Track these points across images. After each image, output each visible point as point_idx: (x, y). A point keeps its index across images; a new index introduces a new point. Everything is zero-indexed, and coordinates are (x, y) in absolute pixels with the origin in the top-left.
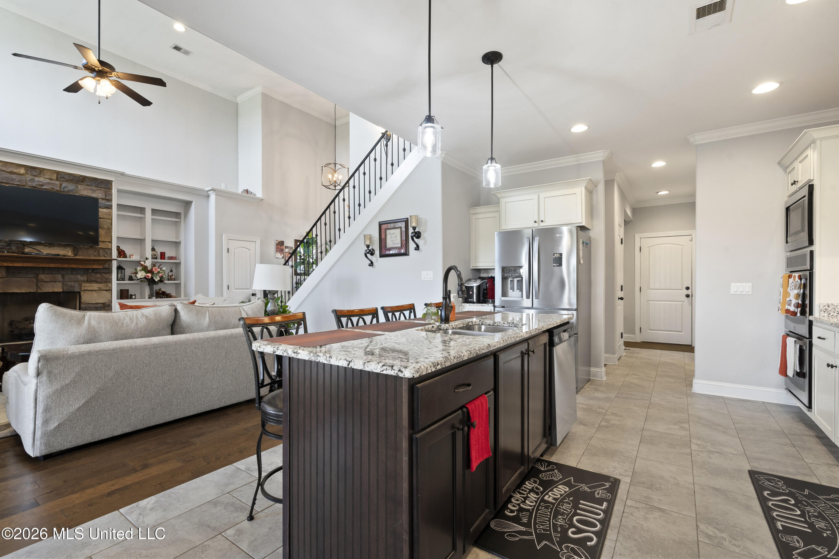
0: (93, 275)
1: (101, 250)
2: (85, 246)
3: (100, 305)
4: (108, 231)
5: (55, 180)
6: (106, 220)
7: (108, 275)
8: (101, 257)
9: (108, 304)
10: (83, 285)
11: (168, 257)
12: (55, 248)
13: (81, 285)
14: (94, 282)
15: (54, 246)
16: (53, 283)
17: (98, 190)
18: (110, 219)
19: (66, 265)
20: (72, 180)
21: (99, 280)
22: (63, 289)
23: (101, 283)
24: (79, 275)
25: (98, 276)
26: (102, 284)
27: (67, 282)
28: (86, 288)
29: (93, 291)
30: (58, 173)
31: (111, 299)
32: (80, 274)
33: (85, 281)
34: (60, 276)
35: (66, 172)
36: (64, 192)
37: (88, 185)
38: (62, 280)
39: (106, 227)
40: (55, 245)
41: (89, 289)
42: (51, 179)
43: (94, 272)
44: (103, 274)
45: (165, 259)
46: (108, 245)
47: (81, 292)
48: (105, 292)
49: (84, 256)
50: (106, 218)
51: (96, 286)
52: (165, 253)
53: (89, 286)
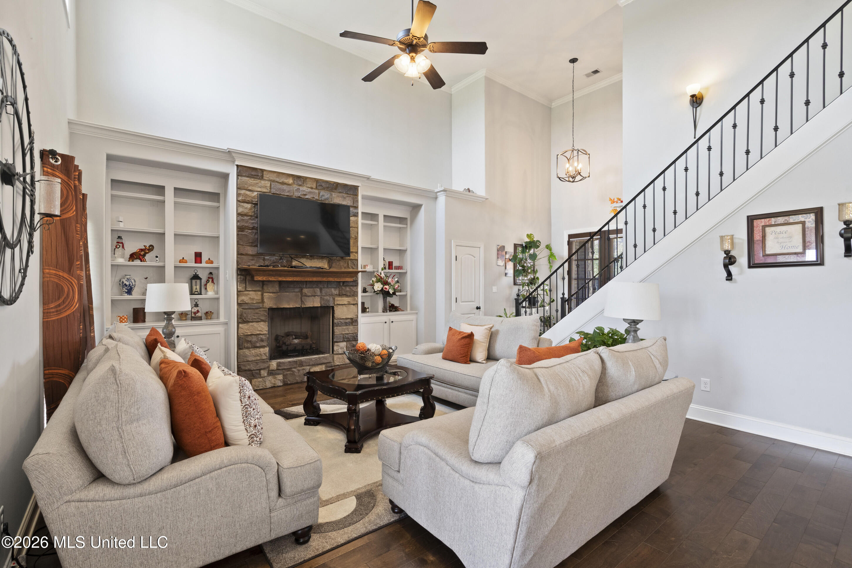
0: (344, 288)
1: (349, 262)
2: (337, 257)
3: (349, 320)
4: (355, 241)
5: (315, 189)
6: (354, 228)
7: (355, 288)
8: (350, 268)
9: (355, 319)
10: (336, 299)
11: (395, 267)
12: (315, 260)
13: (334, 299)
14: (345, 296)
15: (314, 259)
16: (313, 297)
17: (347, 197)
18: (356, 228)
19: (325, 278)
20: (328, 188)
21: (349, 294)
22: (321, 304)
23: (350, 296)
24: (333, 289)
25: (348, 289)
26: (350, 298)
27: (324, 296)
28: (338, 303)
29: (344, 306)
30: (317, 181)
31: (357, 314)
32: (334, 288)
33: (337, 295)
34: (318, 290)
35: (323, 180)
36: (321, 200)
37: (340, 192)
38: (320, 294)
39: (354, 237)
40: (315, 257)
41: (341, 303)
42: (312, 188)
43: (344, 285)
44: (352, 288)
45: (392, 269)
46: (355, 256)
47: (335, 307)
48: (352, 306)
49: (337, 268)
50: (354, 226)
51: (345, 300)
52: (392, 262)
53: (341, 300)
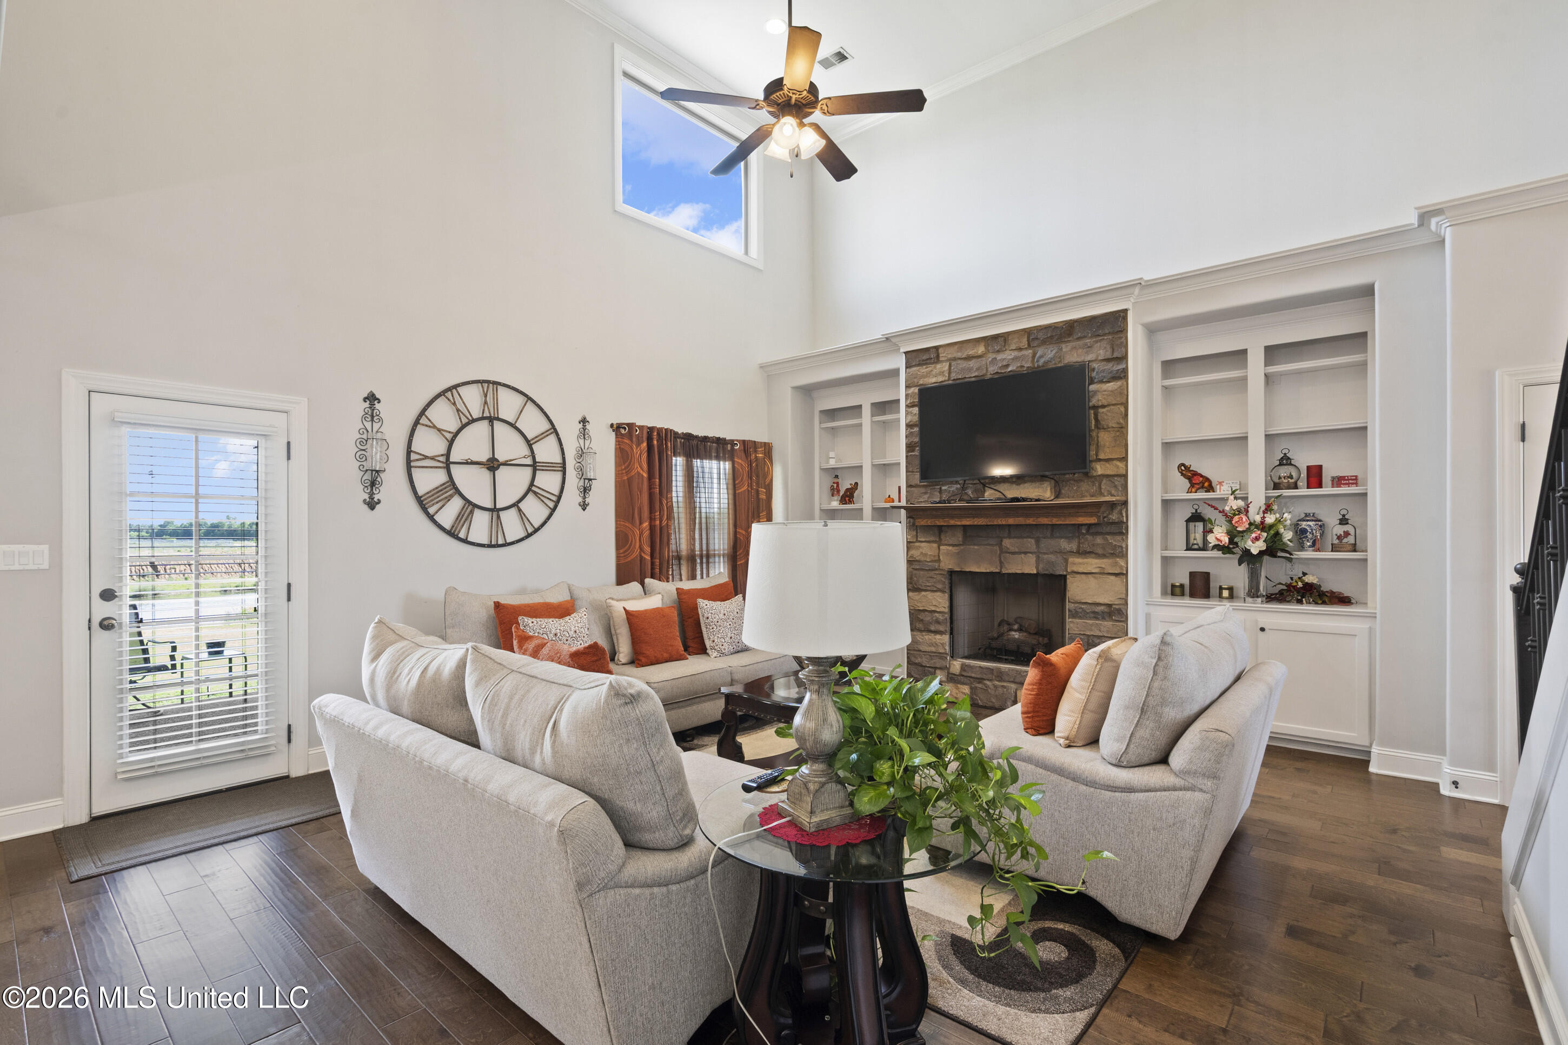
0: (1089, 537)
1: (1104, 481)
2: (1074, 474)
3: (1102, 608)
4: (1118, 434)
5: (1026, 348)
6: (1112, 407)
7: (1119, 538)
8: (1104, 496)
9: (1117, 607)
10: (1071, 560)
11: (1333, 479)
12: (1026, 485)
13: (1066, 561)
14: (1093, 555)
15: (1025, 482)
16: (1023, 556)
17: (1097, 342)
18: (1121, 404)
19: (1031, 519)
20: (1052, 337)
21: (1100, 551)
22: (1037, 568)
23: (1103, 556)
24: (1062, 540)
25: (1099, 540)
26: (1105, 560)
27: (1045, 553)
28: (1075, 569)
29: (1090, 576)
30: (1028, 332)
31: (1124, 596)
32: (1066, 538)
33: (1073, 552)
34: (1033, 541)
35: (1040, 326)
36: (1039, 367)
37: (1079, 339)
38: (1036, 551)
39: (1114, 426)
40: (1026, 479)
41: (1081, 570)
42: (1020, 349)
43: (1091, 531)
44: (1108, 537)
45: (1321, 487)
46: (1118, 467)
47: (1068, 576)
48: (1113, 578)
49: (1073, 497)
50: (1114, 402)
51: (1092, 564)
52: (1320, 467)
53: (1078, 564)
